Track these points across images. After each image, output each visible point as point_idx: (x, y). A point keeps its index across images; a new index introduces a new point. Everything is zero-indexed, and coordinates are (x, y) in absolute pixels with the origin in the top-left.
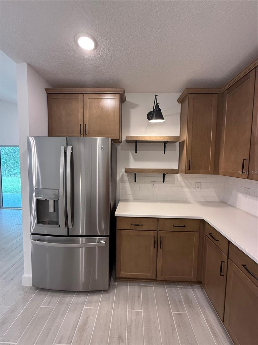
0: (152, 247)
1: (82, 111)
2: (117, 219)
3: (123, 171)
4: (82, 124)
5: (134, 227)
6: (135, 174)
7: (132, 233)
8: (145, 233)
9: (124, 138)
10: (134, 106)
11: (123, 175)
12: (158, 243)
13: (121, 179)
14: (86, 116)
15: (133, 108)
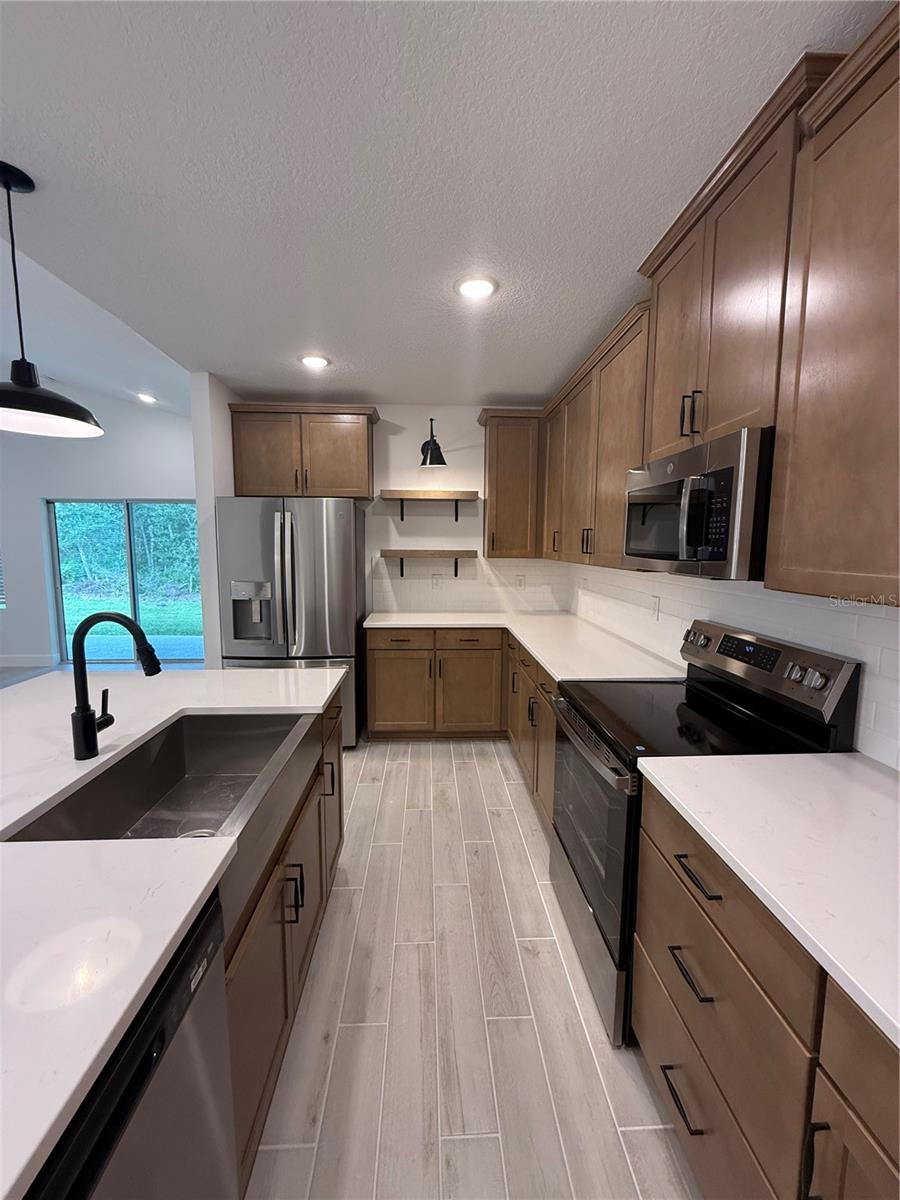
0: (427, 676)
1: (299, 444)
2: (368, 632)
3: (379, 555)
4: (299, 469)
5: (395, 645)
6: (402, 559)
7: (392, 654)
8: (415, 654)
9: (377, 493)
10: (397, 430)
11: (377, 564)
12: (436, 669)
13: (375, 571)
14: (306, 453)
15: (394, 434)
